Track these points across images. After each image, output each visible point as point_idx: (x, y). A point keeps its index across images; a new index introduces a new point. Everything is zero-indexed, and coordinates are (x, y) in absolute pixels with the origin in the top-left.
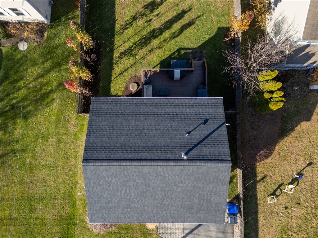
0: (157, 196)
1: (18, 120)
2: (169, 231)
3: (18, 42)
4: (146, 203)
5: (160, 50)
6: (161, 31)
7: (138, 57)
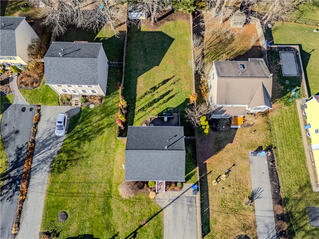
0: (155, 166)
1: (86, 142)
2: (161, 201)
3: (89, 105)
4: (151, 170)
5: (158, 108)
6: (158, 100)
7: (147, 111)
